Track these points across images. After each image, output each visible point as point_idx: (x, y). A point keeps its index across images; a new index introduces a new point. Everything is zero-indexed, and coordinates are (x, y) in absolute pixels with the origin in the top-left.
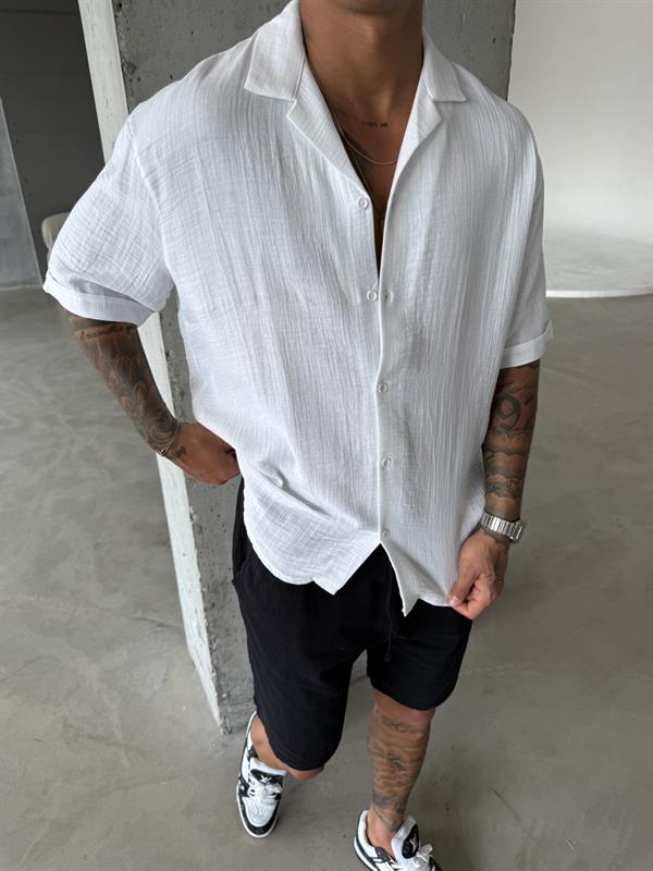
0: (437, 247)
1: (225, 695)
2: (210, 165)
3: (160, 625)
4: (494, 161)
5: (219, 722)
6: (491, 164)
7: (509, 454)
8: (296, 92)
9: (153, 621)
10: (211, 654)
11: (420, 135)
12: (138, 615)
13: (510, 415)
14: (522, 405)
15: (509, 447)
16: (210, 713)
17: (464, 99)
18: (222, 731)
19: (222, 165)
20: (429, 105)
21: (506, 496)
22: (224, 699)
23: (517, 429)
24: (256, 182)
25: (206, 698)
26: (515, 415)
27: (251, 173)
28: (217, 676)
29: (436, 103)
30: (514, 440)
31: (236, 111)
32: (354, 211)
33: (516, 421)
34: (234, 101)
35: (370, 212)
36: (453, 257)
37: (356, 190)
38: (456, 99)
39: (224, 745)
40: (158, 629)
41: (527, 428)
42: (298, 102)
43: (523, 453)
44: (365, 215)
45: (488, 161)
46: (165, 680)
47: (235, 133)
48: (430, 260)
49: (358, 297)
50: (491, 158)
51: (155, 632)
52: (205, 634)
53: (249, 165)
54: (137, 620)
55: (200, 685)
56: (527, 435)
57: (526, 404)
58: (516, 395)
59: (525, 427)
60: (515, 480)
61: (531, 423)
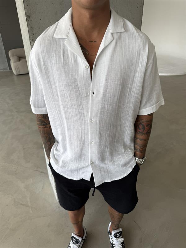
0: (110, 79)
2: (45, 59)
3: (42, 172)
4: (132, 51)
6: (131, 51)
7: (141, 140)
8: (67, 36)
9: (40, 171)
11: (105, 44)
13: (142, 129)
14: (145, 126)
15: (141, 138)
16: (55, 198)
17: (124, 31)
19: (48, 59)
20: (109, 35)
21: (139, 152)
23: (144, 133)
24: (57, 63)
25: (54, 193)
26: (143, 129)
27: (55, 61)
29: (112, 34)
30: (142, 136)
31: (52, 44)
32: (84, 69)
34: (51, 41)
35: (89, 69)
37: (85, 63)
38: (121, 31)
40: (41, 173)
41: (148, 133)
42: (68, 39)
43: (146, 140)
44: (88, 71)
45: (130, 50)
46: (42, 188)
47: (52, 50)
48: (108, 83)
49: (85, 94)
50: (131, 50)
53: (55, 59)
54: (35, 170)
55: (53, 190)
56: (147, 135)
57: (147, 126)
58: (144, 123)
59: (146, 133)
60: (142, 148)
61: (149, 131)
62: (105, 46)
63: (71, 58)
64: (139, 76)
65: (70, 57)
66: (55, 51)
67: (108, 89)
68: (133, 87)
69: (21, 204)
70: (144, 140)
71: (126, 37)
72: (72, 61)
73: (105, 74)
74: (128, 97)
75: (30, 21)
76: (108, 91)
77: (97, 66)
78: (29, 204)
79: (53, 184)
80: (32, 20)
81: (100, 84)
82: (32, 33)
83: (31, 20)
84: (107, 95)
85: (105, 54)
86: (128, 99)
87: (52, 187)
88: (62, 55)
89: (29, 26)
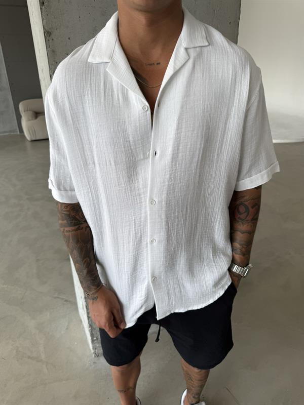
0: (184, 126)
1: (95, 338)
2: (72, 98)
3: (66, 301)
5: (92, 351)
7: (243, 233)
8: (111, 57)
9: (63, 299)
10: (88, 319)
11: (174, 68)
12: (56, 296)
13: (245, 212)
15: (243, 230)
16: (88, 346)
17: (207, 44)
18: (94, 355)
19: (78, 99)
20: (182, 51)
22: (95, 340)
23: (247, 221)
24: (93, 106)
25: (86, 338)
26: (246, 213)
28: (91, 329)
29: (186, 49)
31: (85, 73)
32: (140, 113)
33: (247, 217)
34: (84, 69)
35: (149, 112)
36: (193, 131)
37: (142, 101)
38: (202, 45)
39: (95, 363)
40: (65, 303)
41: (255, 220)
42: (112, 62)
43: (251, 233)
44: (147, 115)
46: (67, 329)
49: (141, 155)
51: (64, 304)
52: (85, 309)
53: (90, 98)
54: (55, 298)
55: (84, 331)
56: (253, 223)
57: (252, 207)
58: (246, 203)
59: (252, 220)
60: (245, 246)
61: (255, 217)
62: (176, 70)
63: (118, 95)
64: (236, 120)
65: (115, 92)
66: (91, 84)
67: (181, 145)
68: (225, 139)
69: (29, 357)
70: (248, 233)
71: (212, 54)
72: (119, 100)
73: (176, 118)
74: (218, 158)
75: (51, 41)
76: (180, 148)
77: (161, 105)
78: (43, 357)
79: (84, 321)
80: (55, 39)
81: (166, 136)
82: (54, 61)
83: (53, 40)
84: (180, 155)
85: (175, 84)
86: (217, 163)
87: (83, 327)
88: (102, 92)
89: (49, 49)
